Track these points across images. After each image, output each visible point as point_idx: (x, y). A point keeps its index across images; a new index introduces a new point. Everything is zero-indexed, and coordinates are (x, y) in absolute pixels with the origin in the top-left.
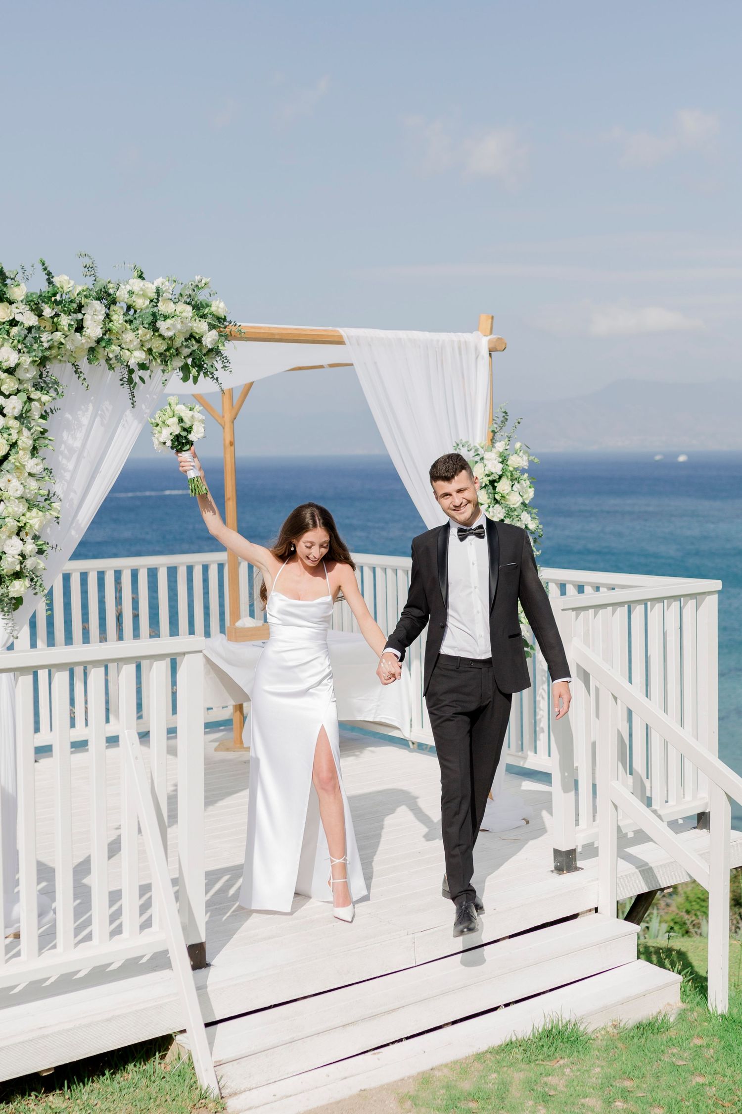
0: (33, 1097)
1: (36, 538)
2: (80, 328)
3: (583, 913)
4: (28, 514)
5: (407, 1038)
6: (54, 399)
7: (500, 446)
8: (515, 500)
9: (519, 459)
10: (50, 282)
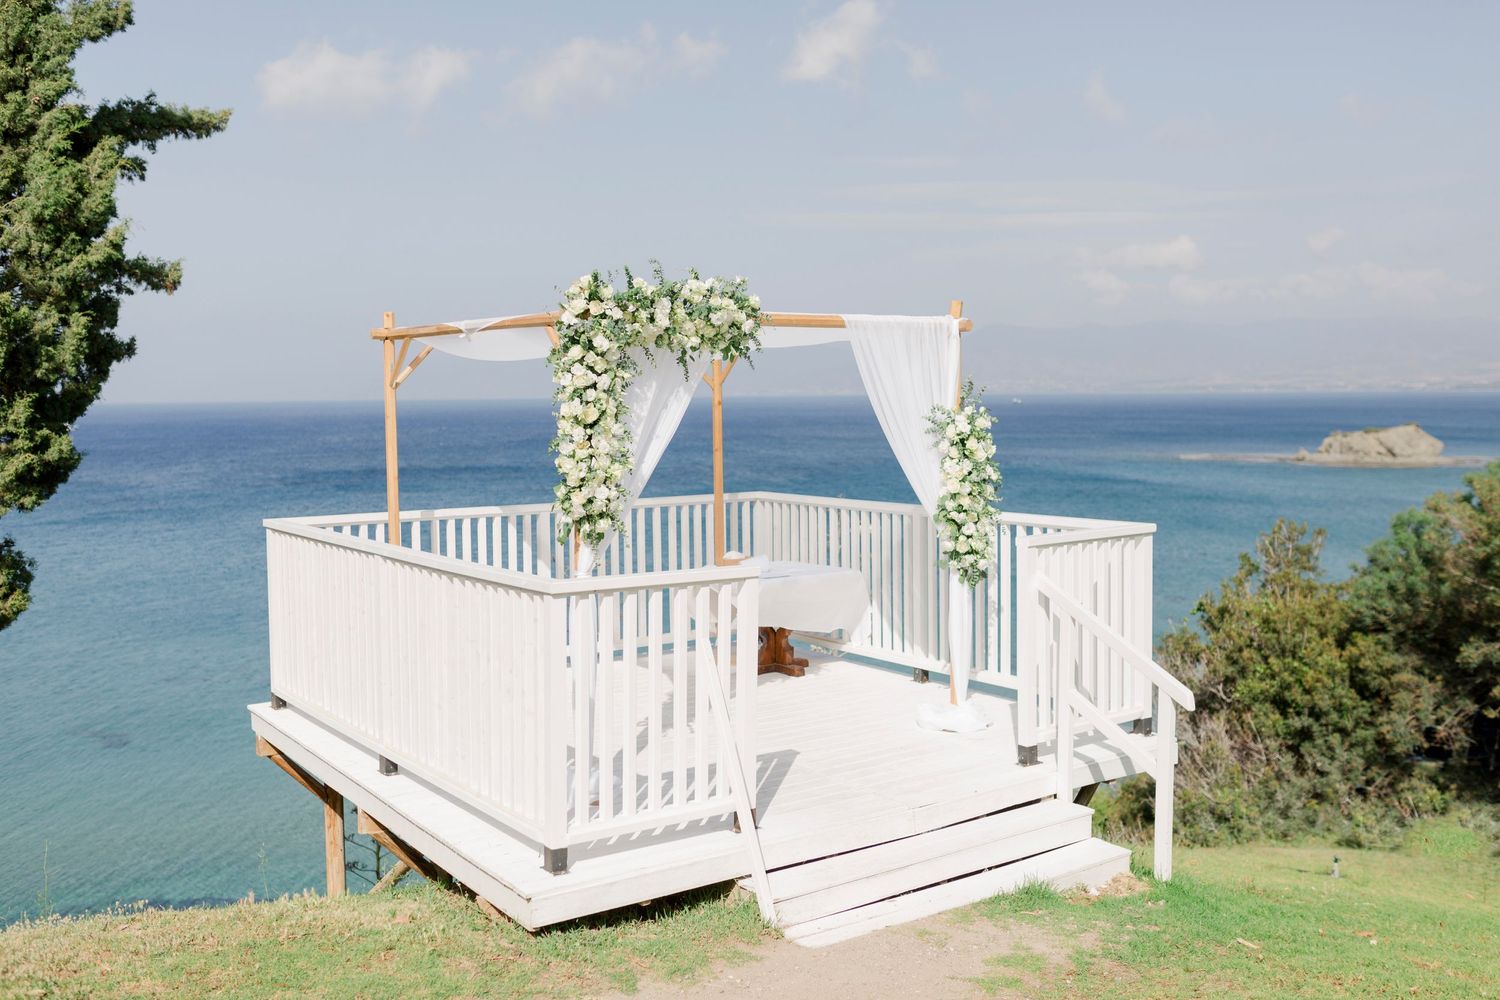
0: (633, 923)
1: (617, 486)
2: (652, 319)
3: (1044, 798)
4: (612, 467)
5: (914, 891)
6: (633, 376)
7: (969, 410)
8: (981, 456)
9: (984, 421)
10: (630, 283)
